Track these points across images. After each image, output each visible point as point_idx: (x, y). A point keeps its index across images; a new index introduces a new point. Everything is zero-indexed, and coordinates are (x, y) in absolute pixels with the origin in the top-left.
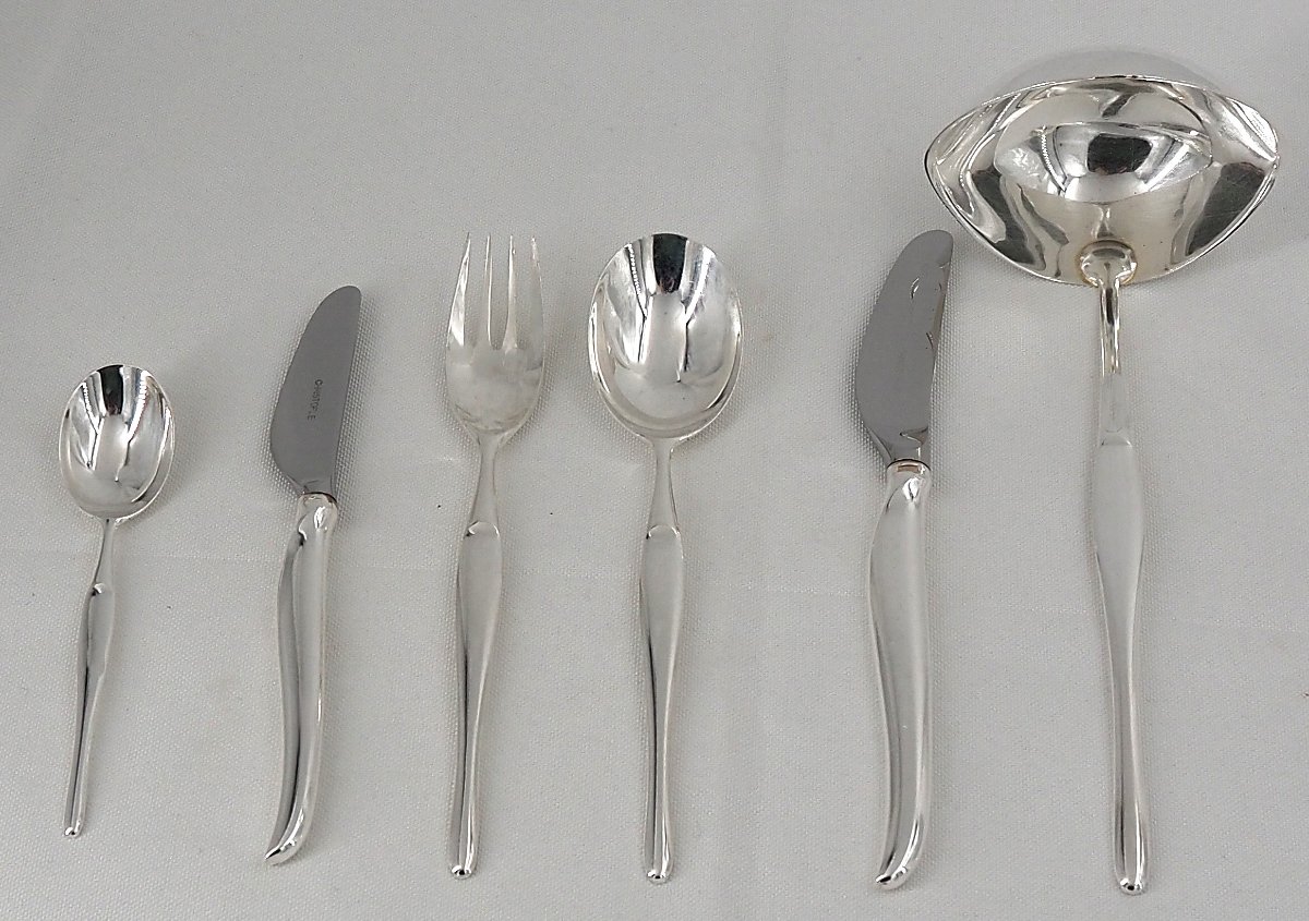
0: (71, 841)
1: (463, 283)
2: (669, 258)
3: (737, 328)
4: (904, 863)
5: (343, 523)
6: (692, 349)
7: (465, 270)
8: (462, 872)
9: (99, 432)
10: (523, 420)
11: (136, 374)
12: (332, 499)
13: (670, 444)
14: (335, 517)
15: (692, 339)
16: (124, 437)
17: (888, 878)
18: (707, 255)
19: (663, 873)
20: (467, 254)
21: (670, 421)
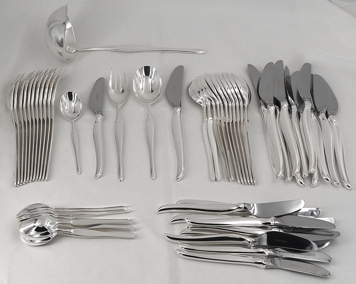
0: (79, 175)
1: (111, 76)
2: (147, 70)
3: (161, 82)
4: (181, 176)
5: (104, 119)
6: (152, 86)
7: (111, 74)
8: (121, 181)
9: (68, 103)
10: (125, 102)
11: (74, 94)
12: (102, 115)
13: (149, 104)
14: (103, 118)
15: (152, 84)
16: (73, 104)
17: (178, 178)
18: (154, 69)
19: (154, 178)
20: (111, 72)
21: (149, 100)
